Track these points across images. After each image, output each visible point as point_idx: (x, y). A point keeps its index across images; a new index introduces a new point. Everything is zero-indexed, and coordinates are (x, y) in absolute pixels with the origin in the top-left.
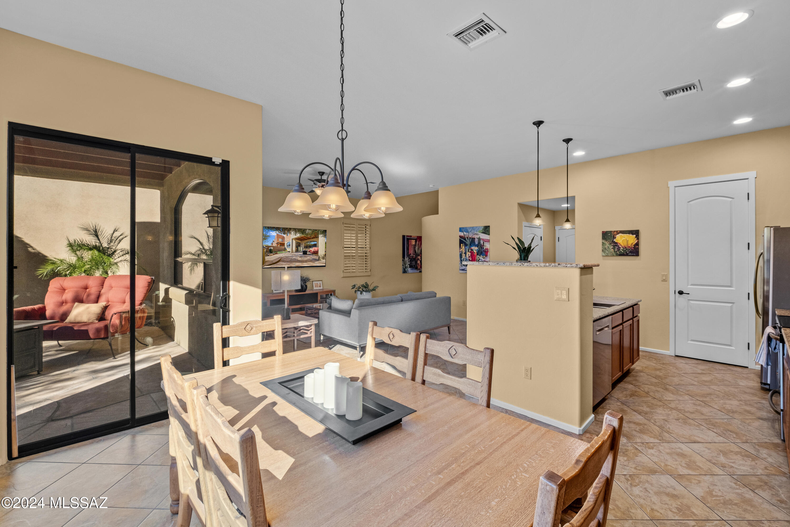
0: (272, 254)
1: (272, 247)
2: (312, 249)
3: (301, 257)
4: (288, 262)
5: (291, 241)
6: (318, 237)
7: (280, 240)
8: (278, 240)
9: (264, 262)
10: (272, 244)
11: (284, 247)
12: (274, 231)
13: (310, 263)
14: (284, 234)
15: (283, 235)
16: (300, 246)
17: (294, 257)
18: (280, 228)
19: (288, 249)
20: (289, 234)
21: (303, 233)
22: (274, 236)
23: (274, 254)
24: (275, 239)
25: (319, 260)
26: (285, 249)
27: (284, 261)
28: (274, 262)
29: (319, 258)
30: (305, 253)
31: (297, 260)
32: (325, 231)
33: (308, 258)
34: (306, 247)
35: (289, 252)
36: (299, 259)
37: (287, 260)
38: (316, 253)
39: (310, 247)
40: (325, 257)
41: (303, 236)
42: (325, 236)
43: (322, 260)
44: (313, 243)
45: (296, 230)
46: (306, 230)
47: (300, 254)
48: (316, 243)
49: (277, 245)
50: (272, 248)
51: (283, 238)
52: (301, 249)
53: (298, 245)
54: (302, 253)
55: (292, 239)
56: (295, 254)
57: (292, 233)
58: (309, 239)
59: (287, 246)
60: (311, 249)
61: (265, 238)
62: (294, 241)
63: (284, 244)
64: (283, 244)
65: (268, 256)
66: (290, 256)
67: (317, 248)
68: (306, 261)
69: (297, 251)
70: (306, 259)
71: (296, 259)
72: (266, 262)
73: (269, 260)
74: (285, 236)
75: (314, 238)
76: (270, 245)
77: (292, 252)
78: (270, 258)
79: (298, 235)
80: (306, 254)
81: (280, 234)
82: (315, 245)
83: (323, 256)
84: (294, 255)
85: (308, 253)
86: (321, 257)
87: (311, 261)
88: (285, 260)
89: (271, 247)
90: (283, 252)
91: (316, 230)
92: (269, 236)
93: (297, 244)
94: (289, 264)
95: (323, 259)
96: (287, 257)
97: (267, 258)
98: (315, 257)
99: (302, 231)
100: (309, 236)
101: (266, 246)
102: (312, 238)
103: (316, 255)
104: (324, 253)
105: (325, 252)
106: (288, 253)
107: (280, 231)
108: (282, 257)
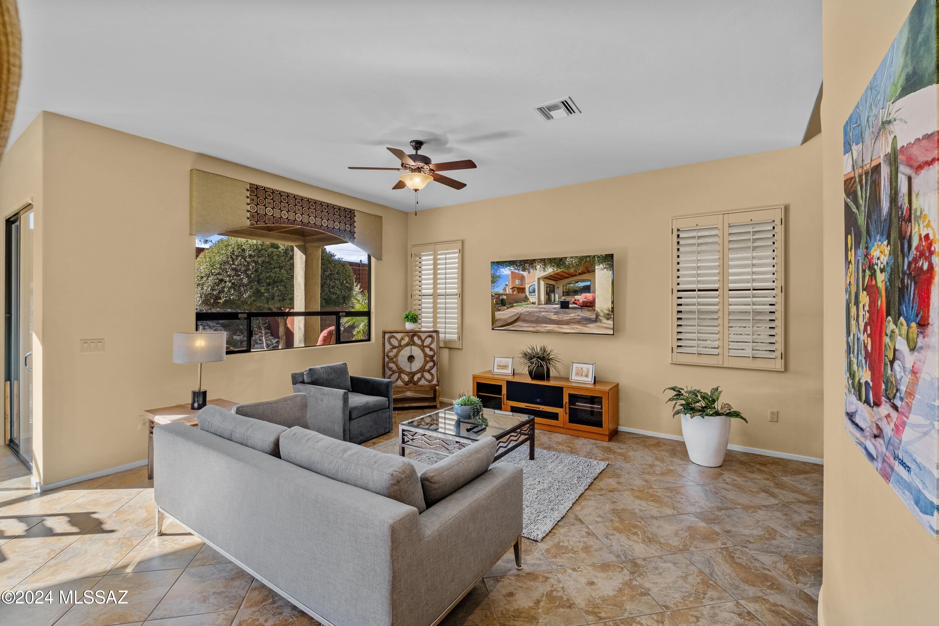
0: (505, 307)
1: (504, 295)
2: (581, 298)
3: (556, 313)
4: (532, 322)
5: (536, 283)
6: (594, 271)
7: (517, 282)
8: (513, 282)
9: (494, 321)
10: (505, 289)
11: (522, 295)
12: (507, 266)
13: (576, 326)
14: (524, 270)
15: (522, 272)
16: (553, 291)
17: (543, 314)
18: (516, 261)
19: (533, 299)
20: (531, 271)
21: (558, 266)
22: (507, 275)
23: (508, 308)
24: (509, 281)
25: (596, 320)
26: (526, 299)
27: (525, 321)
28: (509, 322)
29: (597, 316)
30: (565, 305)
31: (550, 319)
32: (612, 256)
33: (573, 315)
34: (567, 293)
35: (533, 303)
36: (554, 317)
37: (531, 319)
38: (590, 305)
39: (576, 292)
40: (612, 314)
41: (559, 270)
42: (611, 267)
43: (605, 321)
44: (581, 284)
45: (545, 262)
46: (565, 258)
47: (554, 308)
48: (588, 283)
49: (513, 291)
50: (505, 297)
51: (522, 278)
52: (557, 297)
53: (550, 290)
54: (558, 306)
55: (539, 279)
56: (544, 308)
57: (538, 267)
58: (573, 276)
59: (530, 292)
60: (577, 297)
61: (495, 279)
62: (542, 283)
63: (525, 288)
64: (522, 290)
65: (500, 310)
66: (537, 312)
67: (591, 294)
68: (568, 323)
69: (549, 301)
70: (566, 317)
71: (546, 318)
72: (496, 320)
73: (502, 317)
74: (525, 274)
75: (584, 273)
76: (501, 291)
77: (539, 304)
78: (501, 314)
79: (550, 270)
80: (568, 307)
81: (517, 271)
82: (587, 289)
83: (606, 312)
84: (542, 310)
85: (570, 306)
86: (601, 314)
87: (578, 322)
88: (527, 318)
89: (502, 295)
90: (523, 303)
91: (589, 256)
92: (499, 277)
93: (547, 287)
94: (534, 327)
95: (608, 319)
96: (530, 313)
97: (498, 315)
98: (586, 314)
99: (558, 262)
100: (572, 270)
101: (496, 295)
102: (580, 274)
103: (590, 311)
104: (610, 306)
105: (613, 302)
106: (533, 305)
107: (517, 266)
108: (521, 314)
